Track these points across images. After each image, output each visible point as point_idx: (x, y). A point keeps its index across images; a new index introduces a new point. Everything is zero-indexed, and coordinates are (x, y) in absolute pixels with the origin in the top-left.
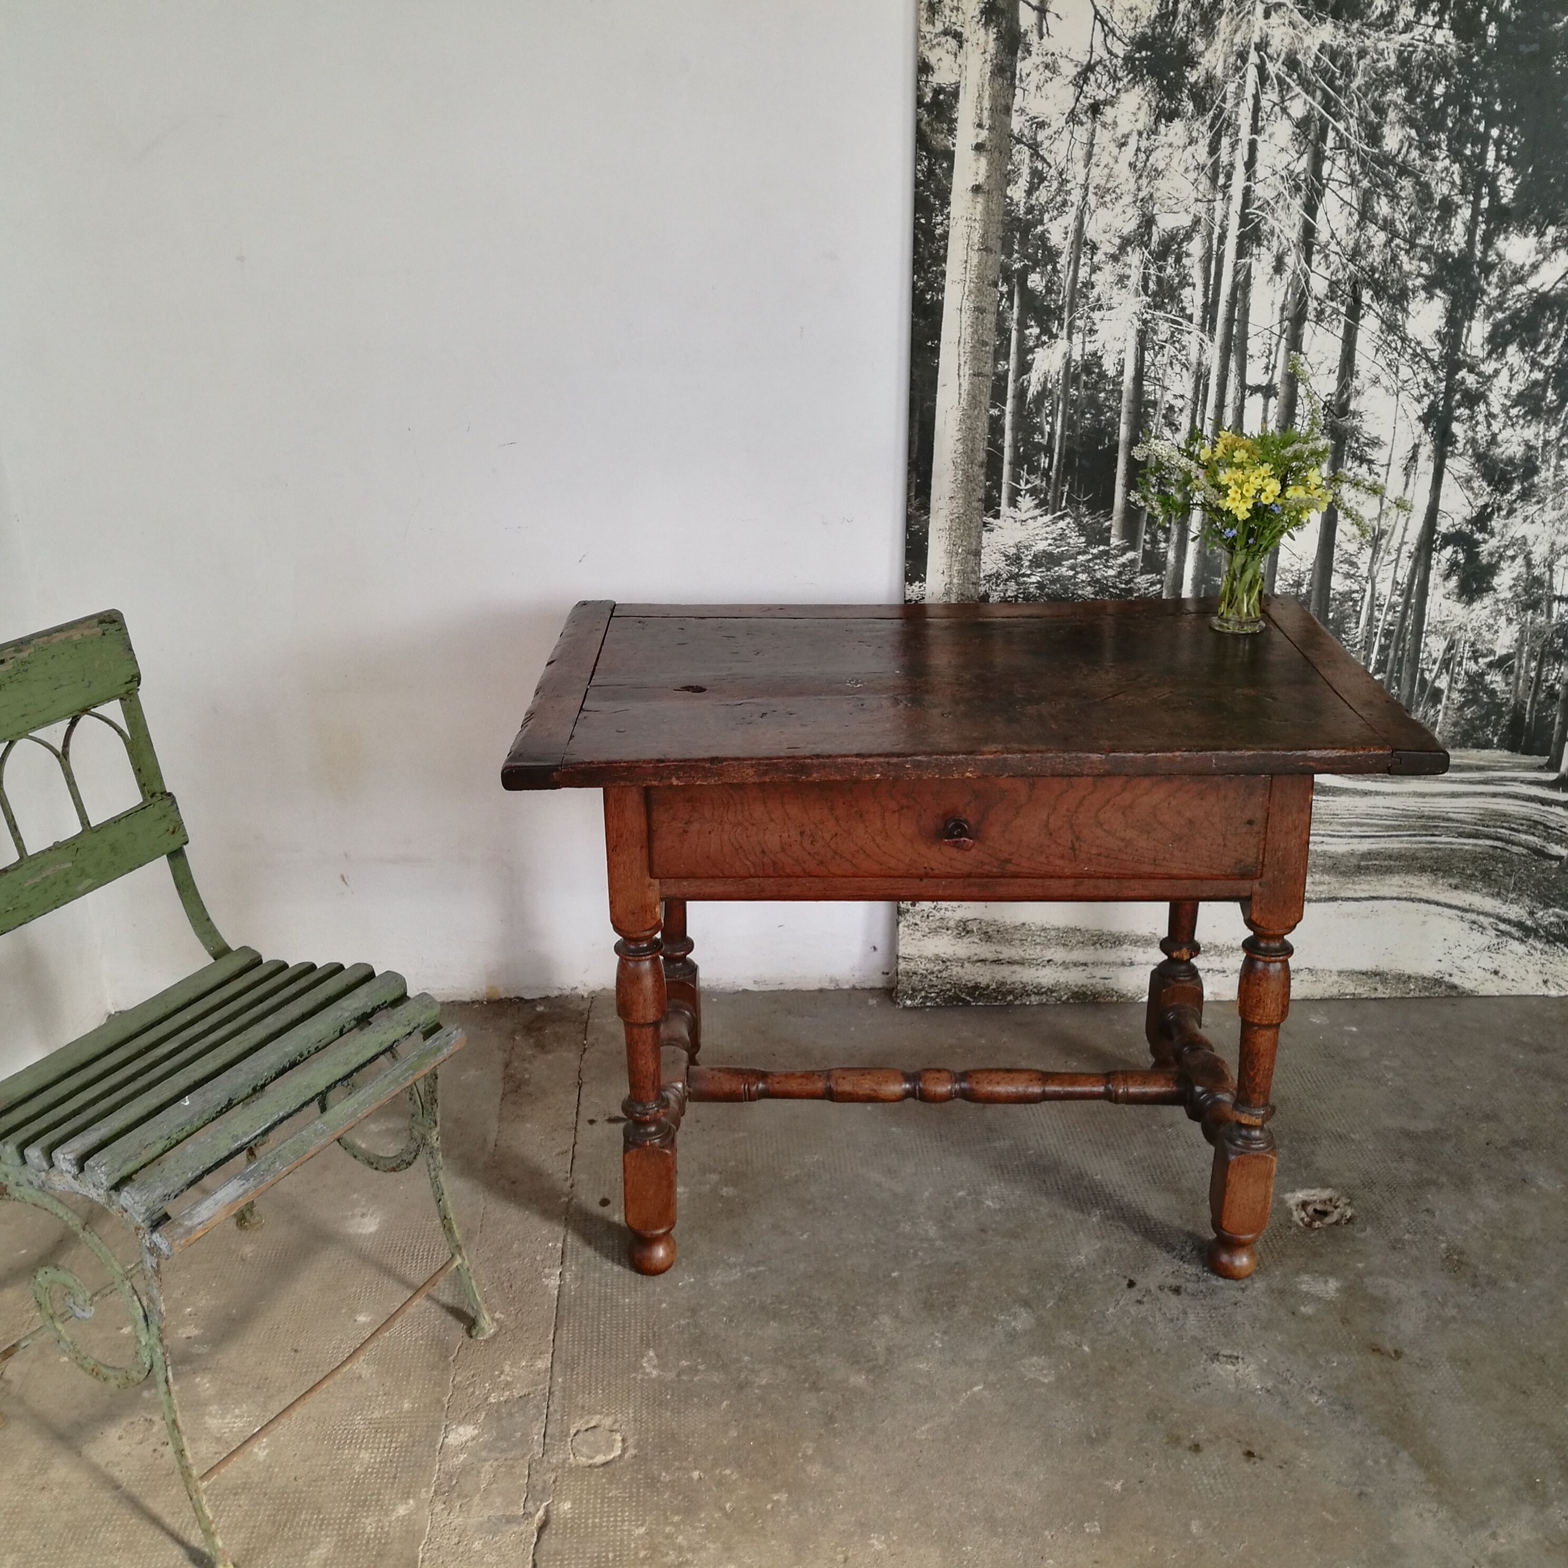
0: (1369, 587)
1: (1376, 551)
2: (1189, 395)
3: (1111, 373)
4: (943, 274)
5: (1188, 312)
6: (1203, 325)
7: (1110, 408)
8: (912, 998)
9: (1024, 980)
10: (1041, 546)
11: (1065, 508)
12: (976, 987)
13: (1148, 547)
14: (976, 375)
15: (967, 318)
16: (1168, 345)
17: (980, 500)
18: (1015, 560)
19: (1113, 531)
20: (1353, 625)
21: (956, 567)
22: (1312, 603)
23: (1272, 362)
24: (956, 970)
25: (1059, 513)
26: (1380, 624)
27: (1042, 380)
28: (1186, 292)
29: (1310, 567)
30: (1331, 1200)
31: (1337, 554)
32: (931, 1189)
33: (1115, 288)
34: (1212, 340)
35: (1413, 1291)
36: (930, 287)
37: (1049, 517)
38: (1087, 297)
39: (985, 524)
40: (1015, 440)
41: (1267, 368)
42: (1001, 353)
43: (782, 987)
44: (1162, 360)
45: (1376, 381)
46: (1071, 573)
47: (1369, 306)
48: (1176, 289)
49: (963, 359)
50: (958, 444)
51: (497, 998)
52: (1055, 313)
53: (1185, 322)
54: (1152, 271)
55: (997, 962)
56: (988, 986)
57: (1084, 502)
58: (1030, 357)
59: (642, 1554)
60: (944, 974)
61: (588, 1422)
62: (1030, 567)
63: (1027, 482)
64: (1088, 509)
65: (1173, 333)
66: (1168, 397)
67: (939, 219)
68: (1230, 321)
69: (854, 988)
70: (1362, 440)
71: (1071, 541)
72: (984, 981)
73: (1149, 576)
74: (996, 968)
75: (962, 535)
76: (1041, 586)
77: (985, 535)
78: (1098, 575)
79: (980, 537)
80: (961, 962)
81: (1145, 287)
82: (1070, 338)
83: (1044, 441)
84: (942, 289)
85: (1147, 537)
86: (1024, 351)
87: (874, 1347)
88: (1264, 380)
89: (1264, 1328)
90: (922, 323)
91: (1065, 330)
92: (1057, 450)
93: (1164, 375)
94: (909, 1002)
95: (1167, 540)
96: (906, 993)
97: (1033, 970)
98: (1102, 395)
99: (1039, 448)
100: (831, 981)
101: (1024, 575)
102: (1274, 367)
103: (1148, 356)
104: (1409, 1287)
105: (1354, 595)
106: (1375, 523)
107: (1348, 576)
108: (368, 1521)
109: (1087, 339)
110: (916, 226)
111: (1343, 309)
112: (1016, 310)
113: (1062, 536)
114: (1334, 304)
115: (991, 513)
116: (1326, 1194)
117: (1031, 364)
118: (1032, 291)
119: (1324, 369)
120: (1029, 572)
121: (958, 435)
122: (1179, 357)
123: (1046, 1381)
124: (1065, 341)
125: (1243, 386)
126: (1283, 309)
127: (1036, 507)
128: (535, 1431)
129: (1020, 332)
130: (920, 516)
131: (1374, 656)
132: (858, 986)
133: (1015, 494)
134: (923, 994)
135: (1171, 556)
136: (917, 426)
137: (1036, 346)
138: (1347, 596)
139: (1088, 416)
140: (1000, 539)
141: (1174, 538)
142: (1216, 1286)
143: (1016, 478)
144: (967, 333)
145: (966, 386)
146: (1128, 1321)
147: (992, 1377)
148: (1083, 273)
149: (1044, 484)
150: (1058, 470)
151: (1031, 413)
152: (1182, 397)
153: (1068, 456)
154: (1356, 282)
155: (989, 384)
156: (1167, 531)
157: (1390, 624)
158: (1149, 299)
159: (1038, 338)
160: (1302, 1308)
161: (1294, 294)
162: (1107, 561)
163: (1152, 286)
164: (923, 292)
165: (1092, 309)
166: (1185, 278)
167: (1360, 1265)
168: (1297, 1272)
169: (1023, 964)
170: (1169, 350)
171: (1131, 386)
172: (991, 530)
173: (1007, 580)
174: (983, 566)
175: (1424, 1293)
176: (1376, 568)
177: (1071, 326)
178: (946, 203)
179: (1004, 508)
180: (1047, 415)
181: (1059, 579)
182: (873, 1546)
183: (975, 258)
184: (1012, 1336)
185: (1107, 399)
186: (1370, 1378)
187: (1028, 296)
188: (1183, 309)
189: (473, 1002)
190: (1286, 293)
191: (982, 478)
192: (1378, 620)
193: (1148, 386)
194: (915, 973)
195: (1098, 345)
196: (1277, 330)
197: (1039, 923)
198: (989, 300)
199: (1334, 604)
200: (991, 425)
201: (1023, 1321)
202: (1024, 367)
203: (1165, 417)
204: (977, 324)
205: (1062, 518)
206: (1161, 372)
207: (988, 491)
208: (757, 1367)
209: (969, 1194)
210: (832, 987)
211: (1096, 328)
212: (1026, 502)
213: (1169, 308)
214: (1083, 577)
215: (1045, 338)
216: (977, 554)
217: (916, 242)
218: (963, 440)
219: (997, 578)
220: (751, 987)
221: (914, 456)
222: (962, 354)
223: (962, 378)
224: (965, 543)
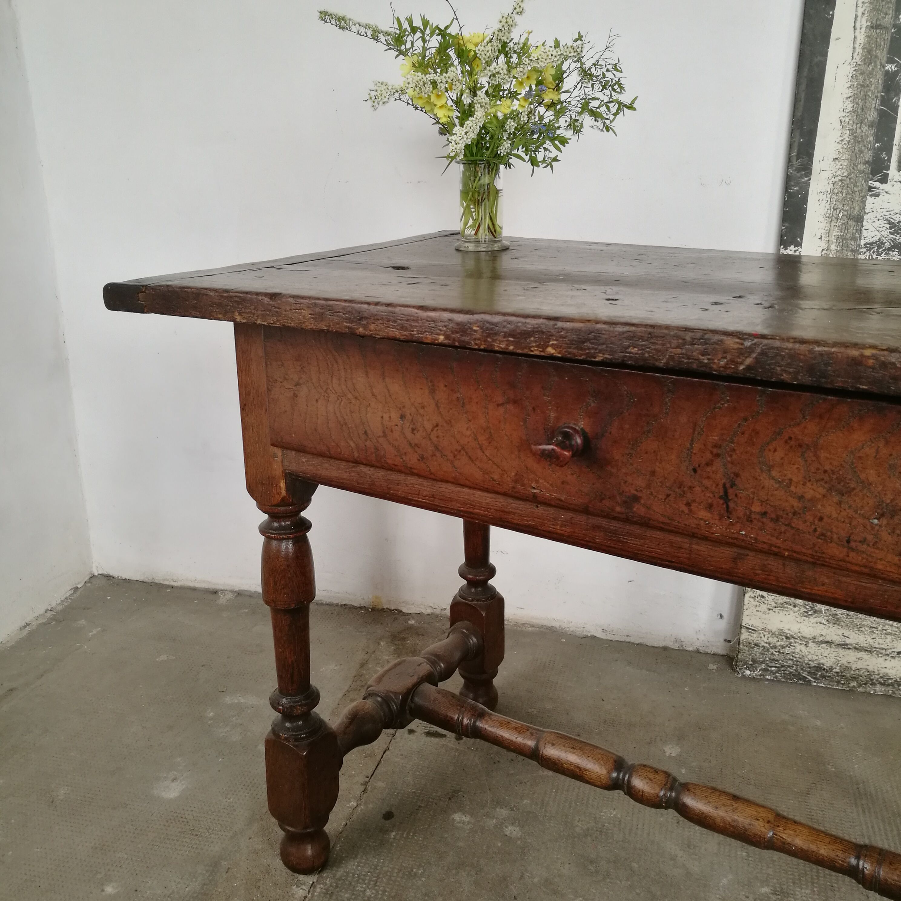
8: (751, 668)
9: (870, 668)
12: (819, 668)
14: (875, 27)
17: (867, 162)
21: (836, 232)
24: (799, 648)
32: (730, 877)
39: (870, 189)
43: (628, 639)
49: (860, 11)
50: (848, 102)
51: (380, 607)
55: (844, 646)
56: (831, 669)
60: (787, 650)
69: (698, 651)
72: (828, 663)
74: (842, 652)
75: (844, 199)
77: (870, 200)
79: (864, 202)
80: (806, 641)
94: (748, 672)
96: (746, 663)
97: (881, 660)
100: (676, 641)
115: (878, 177)
121: (849, 93)
130: (801, 177)
132: (702, 649)
134: (763, 666)
136: (804, 82)
140: (886, 205)
145: (861, 38)
155: (888, 37)
169: (870, 652)
172: (877, 195)
173: (889, 249)
174: (864, 233)
179: (893, 171)
189: (361, 608)
191: (871, 138)
194: (757, 645)
200: (885, 82)
207: (877, 153)
209: (775, 893)
210: (676, 646)
216: (859, 220)
218: (854, 98)
219: (879, 247)
220: (599, 634)
221: (799, 114)
222: (860, 4)
223: (858, 31)
224: (846, 208)
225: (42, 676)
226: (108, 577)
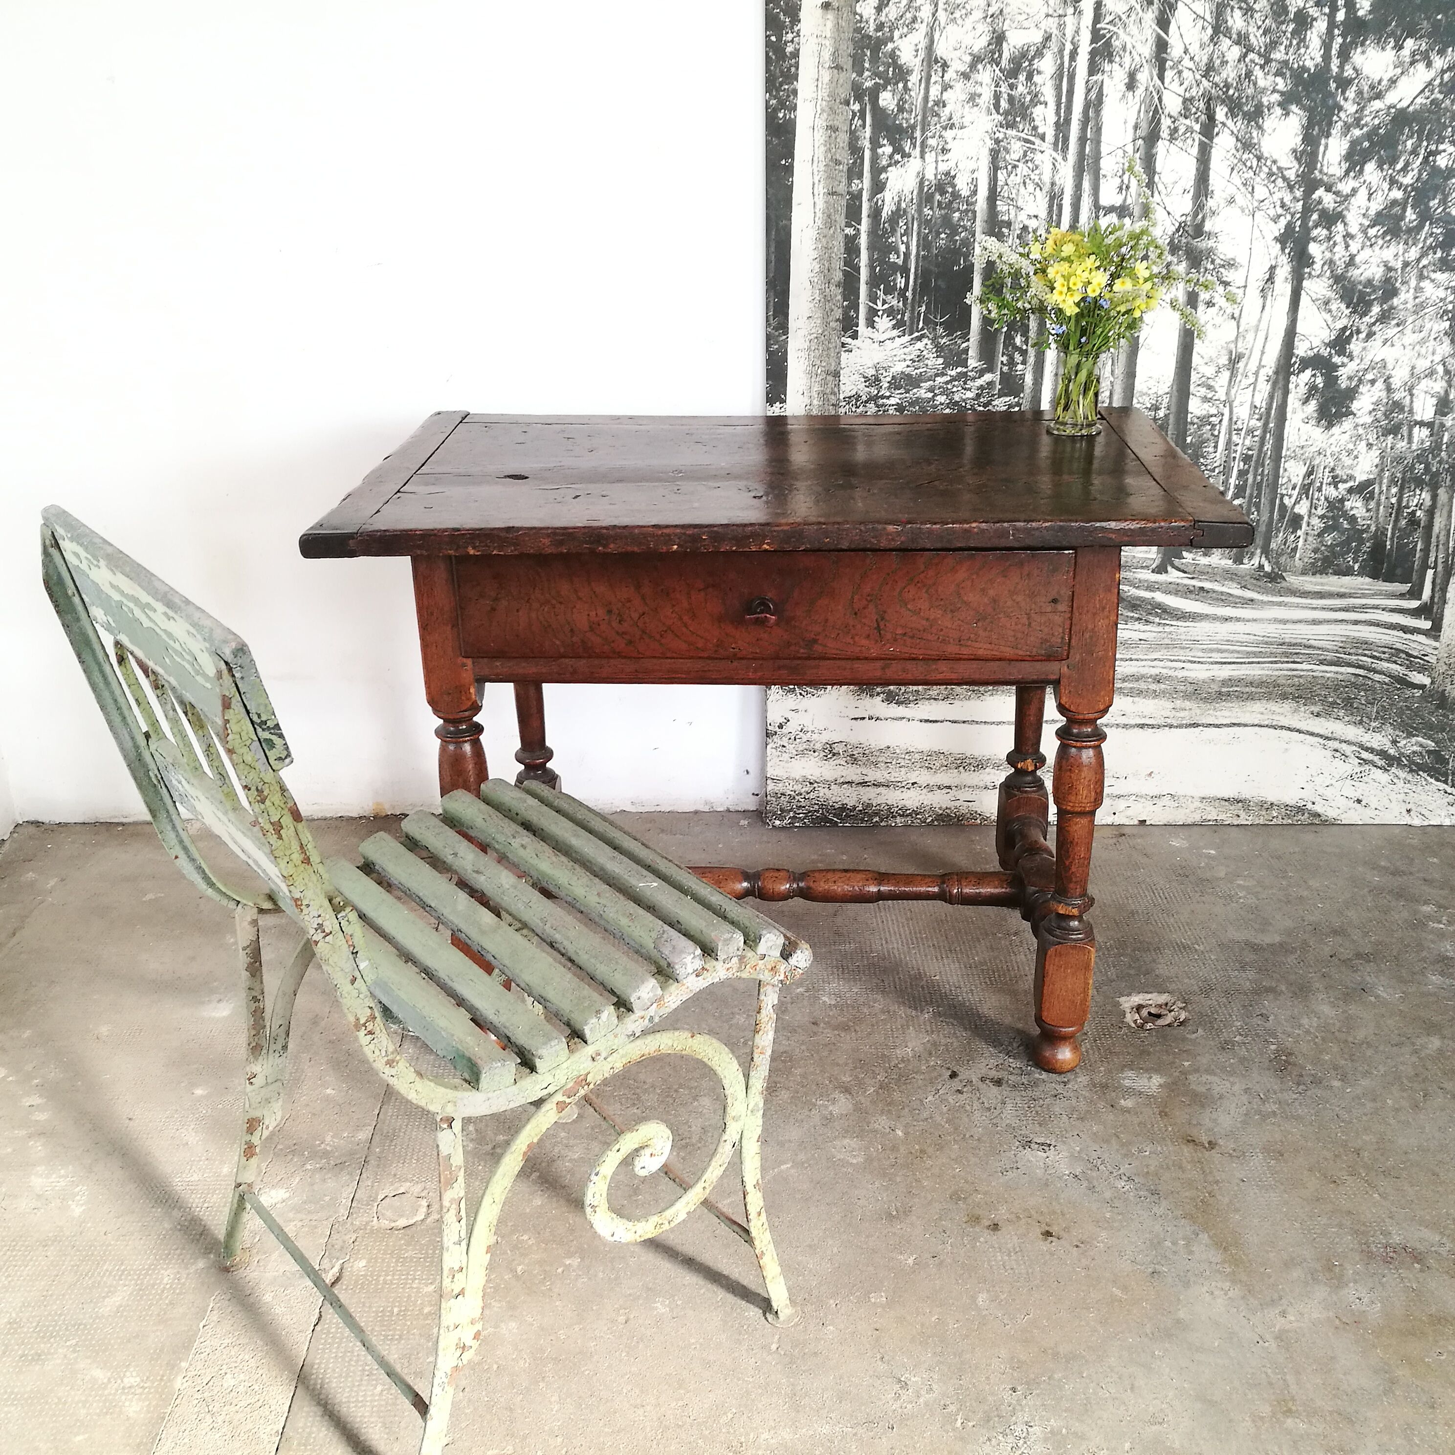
0: (1226, 411)
1: (1233, 375)
2: (1043, 214)
3: (965, 192)
4: (795, 92)
5: (1040, 131)
6: (1056, 144)
7: (965, 229)
8: (781, 818)
9: (890, 803)
10: (899, 367)
11: (923, 329)
12: (843, 808)
13: (1005, 369)
14: (831, 193)
15: (820, 136)
16: (1020, 165)
17: (837, 320)
18: (875, 381)
19: (970, 353)
20: (1211, 450)
21: (816, 388)
22: (1170, 427)
23: (1126, 181)
24: (822, 792)
25: (916, 334)
26: (1239, 448)
27: (896, 199)
28: (1038, 112)
29: (1167, 390)
30: (1166, 1004)
31: (1194, 377)
33: (967, 106)
34: (1065, 159)
35: (1236, 1088)
36: (782, 105)
37: (907, 338)
38: (938, 115)
39: (843, 345)
40: (871, 260)
41: (1121, 189)
42: (854, 172)
43: (659, 809)
44: (1013, 180)
45: (1231, 201)
46: (930, 395)
47: (1224, 124)
48: (1028, 107)
49: (817, 178)
50: (815, 263)
51: (383, 814)
52: (907, 132)
53: (1037, 141)
54: (1003, 89)
55: (864, 784)
56: (854, 807)
57: (941, 323)
58: (883, 176)
59: (426, 1310)
60: (811, 796)
61: (397, 1189)
62: (889, 388)
63: (884, 302)
64: (945, 330)
65: (1025, 153)
66: (1022, 217)
67: (790, 36)
68: (1082, 140)
69: (728, 811)
70: (1218, 261)
71: (929, 363)
72: (851, 803)
73: (1007, 399)
74: (862, 790)
75: (821, 356)
76: (900, 408)
77: (844, 355)
78: (957, 398)
79: (839, 358)
80: (828, 785)
81: (997, 106)
82: (922, 157)
83: (900, 262)
84: (794, 108)
85: (1005, 359)
86: (877, 171)
87: (690, 1127)
88: (1117, 201)
89: (1082, 1119)
90: (775, 141)
91: (918, 149)
92: (913, 270)
93: (1017, 195)
94: (777, 823)
95: (1024, 363)
96: (775, 814)
97: (898, 793)
98: (957, 215)
99: (894, 267)
100: (707, 803)
101: (883, 397)
102: (1128, 187)
103: (1001, 176)
104: (1233, 1084)
105: (1211, 419)
106: (1232, 346)
107: (1206, 400)
108: (166, 1273)
109: (940, 158)
110: (768, 44)
111: (1197, 127)
112: (868, 129)
113: (920, 358)
114: (1188, 122)
115: (849, 333)
116: (1163, 998)
117: (885, 184)
118: (883, 111)
119: (1179, 189)
120: (888, 394)
121: (815, 254)
122: (1032, 177)
123: (855, 1161)
124: (919, 160)
125: (1097, 206)
126: (1136, 127)
127: (894, 328)
128: (344, 1195)
129: (873, 150)
130: (779, 336)
131: (1233, 481)
132: (731, 808)
133: (872, 313)
134: (791, 814)
135: (1029, 379)
136: (774, 243)
137: (890, 165)
138: (1205, 420)
139: (943, 236)
140: (858, 360)
141: (1031, 360)
142: (1038, 1079)
143: (873, 298)
144: (820, 152)
145: (820, 204)
146: (945, 1109)
147: (802, 1157)
148: (935, 91)
149: (901, 304)
150: (914, 290)
151: (885, 231)
152: (1036, 217)
153: (924, 277)
154: (1210, 99)
155: (844, 203)
156: (1024, 353)
157: (1249, 449)
158: (1001, 118)
159: (891, 157)
160: (1122, 1101)
161: (1147, 112)
162: (965, 383)
163: (1004, 104)
164: (776, 110)
165: (945, 128)
166: (1036, 96)
167: (1186, 1064)
168: (1123, 1068)
169: (888, 786)
170: (1023, 169)
171: (985, 206)
172: (850, 351)
173: (866, 402)
174: (842, 387)
175: (1246, 1091)
176: (1233, 392)
177: (923, 145)
178: (796, 20)
179: (862, 328)
180: (902, 236)
181: (917, 401)
182: (656, 1308)
183: (826, 76)
184: (828, 1120)
185: (961, 219)
186: (1180, 1167)
187: (879, 114)
188: (1035, 128)
189: (361, 818)
190: (1139, 111)
191: (839, 297)
192: (1237, 445)
193: (1001, 206)
194: (783, 794)
195: (952, 164)
196: (1130, 149)
197: (904, 747)
198: (841, 118)
199: (1192, 429)
200: (846, 244)
201: (841, 1105)
202: (878, 187)
203: (1019, 237)
204: (830, 144)
205: (919, 339)
206: (1014, 191)
207: (846, 311)
208: (571, 1142)
209: (808, 990)
210: (706, 809)
211: (948, 147)
212: (884, 323)
213: (1021, 127)
214: (941, 399)
215: (897, 157)
216: (837, 375)
217: (768, 59)
218: (820, 259)
219: (857, 400)
220: (629, 808)
221: (771, 275)
222: (816, 173)
223: (816, 197)
224: (824, 364)
225: (14, 934)
226: (37, 824)
